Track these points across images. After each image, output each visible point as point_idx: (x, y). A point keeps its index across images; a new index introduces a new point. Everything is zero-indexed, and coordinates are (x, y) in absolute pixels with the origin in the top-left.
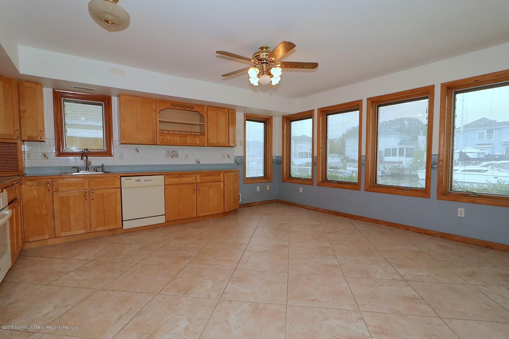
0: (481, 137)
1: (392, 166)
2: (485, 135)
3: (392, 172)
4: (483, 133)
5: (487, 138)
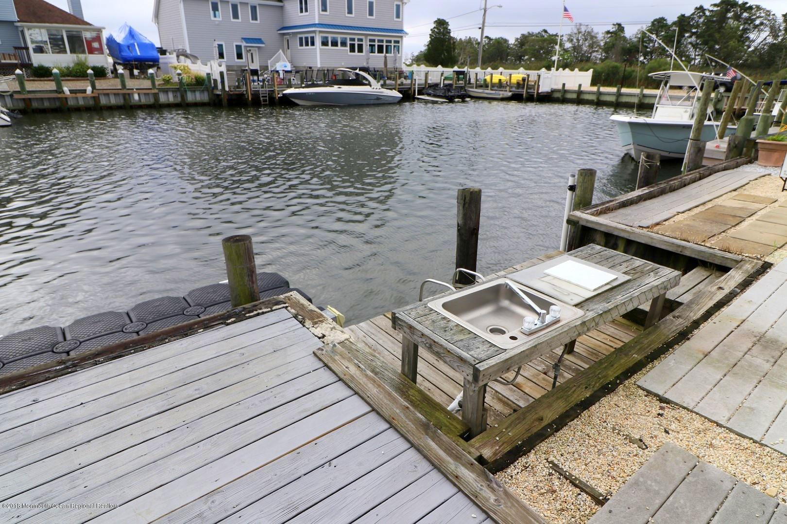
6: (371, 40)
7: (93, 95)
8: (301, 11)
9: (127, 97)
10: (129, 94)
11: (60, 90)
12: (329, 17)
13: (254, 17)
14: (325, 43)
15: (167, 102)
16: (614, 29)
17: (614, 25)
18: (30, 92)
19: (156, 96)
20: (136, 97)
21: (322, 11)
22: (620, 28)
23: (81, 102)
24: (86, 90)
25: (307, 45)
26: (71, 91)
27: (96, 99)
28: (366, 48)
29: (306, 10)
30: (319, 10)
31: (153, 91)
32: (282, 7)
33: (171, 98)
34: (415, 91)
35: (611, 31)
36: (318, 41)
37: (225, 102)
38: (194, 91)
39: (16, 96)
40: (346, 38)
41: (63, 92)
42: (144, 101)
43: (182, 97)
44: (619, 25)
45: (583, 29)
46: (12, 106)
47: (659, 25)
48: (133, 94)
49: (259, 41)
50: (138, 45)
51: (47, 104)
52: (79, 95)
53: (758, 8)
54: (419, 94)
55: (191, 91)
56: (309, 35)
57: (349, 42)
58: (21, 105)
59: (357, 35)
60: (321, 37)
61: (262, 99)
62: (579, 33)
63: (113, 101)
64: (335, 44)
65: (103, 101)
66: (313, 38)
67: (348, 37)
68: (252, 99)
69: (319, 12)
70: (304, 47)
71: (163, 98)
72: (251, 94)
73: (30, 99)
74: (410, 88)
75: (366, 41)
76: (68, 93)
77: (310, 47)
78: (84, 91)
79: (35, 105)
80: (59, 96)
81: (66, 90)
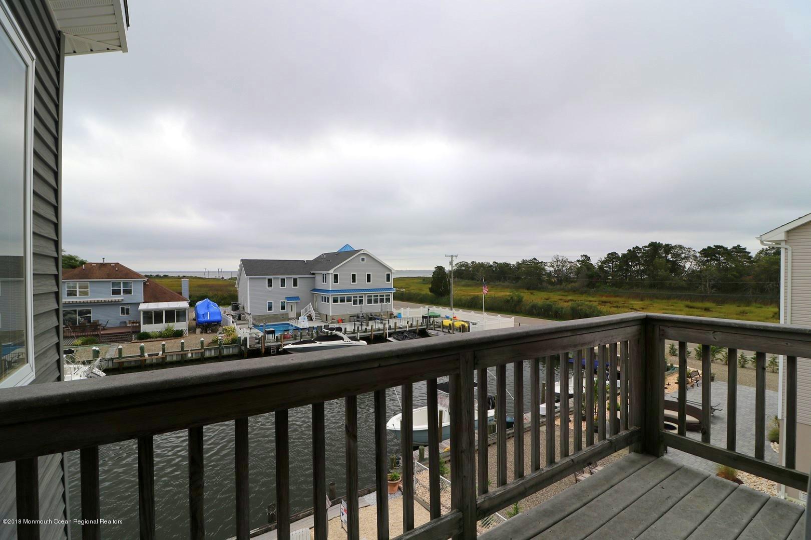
6: (368, 296)
7: (163, 356)
8: (323, 282)
9: (183, 356)
10: (186, 354)
11: (142, 355)
12: (338, 286)
13: (295, 285)
14: (335, 301)
15: (209, 356)
16: (583, 259)
17: (582, 256)
18: (124, 358)
19: (202, 354)
20: (190, 355)
21: (335, 282)
22: (587, 258)
23: (154, 361)
25: (325, 301)
26: (149, 355)
27: (164, 359)
28: (365, 300)
29: (326, 282)
30: (332, 281)
31: (201, 351)
32: (314, 278)
33: (213, 353)
34: (386, 335)
35: (581, 260)
36: (331, 300)
37: (246, 355)
38: (229, 348)
39: (116, 361)
40: (351, 297)
41: (144, 356)
42: (194, 356)
43: (220, 352)
44: (586, 256)
45: (560, 259)
46: (112, 366)
47: (612, 256)
48: (188, 354)
49: (297, 298)
50: (210, 313)
51: (133, 364)
52: (154, 357)
53: (681, 247)
54: (389, 337)
55: (227, 348)
56: (327, 296)
57: (352, 299)
58: (118, 366)
59: (358, 294)
60: (333, 298)
61: (271, 351)
62: (557, 261)
63: (175, 358)
64: (342, 301)
65: (169, 359)
66: (328, 298)
67: (352, 296)
68: (264, 352)
69: (332, 283)
70: (324, 302)
71: (207, 354)
72: (265, 348)
74: (383, 333)
75: (365, 298)
76: (147, 356)
77: (326, 303)
78: (157, 354)
79: (126, 365)
80: (141, 359)
81: (146, 354)
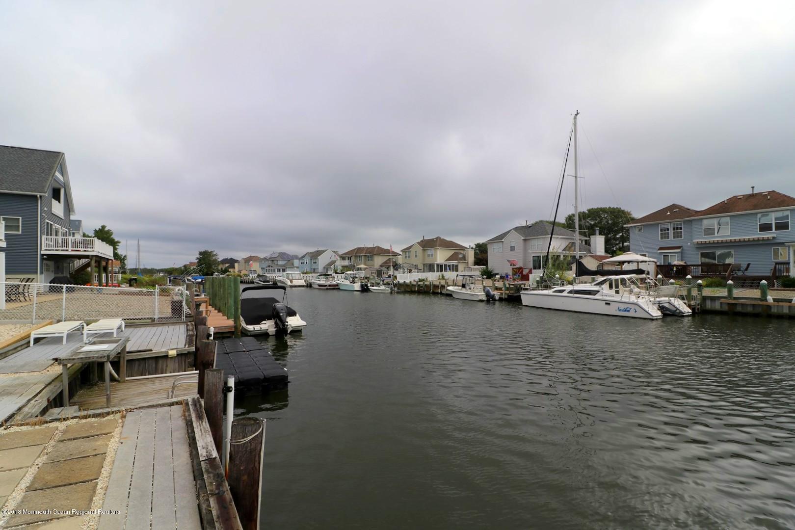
0: (665, 236)
1: (509, 284)
2: (671, 232)
3: (509, 294)
4: (668, 230)
5: (674, 237)
11: (764, 297)
18: (735, 298)
23: (786, 311)
24: (792, 300)
26: (774, 300)
39: (722, 300)
41: (766, 300)
46: (719, 307)
51: (750, 310)
52: (786, 304)
58: (726, 308)
73: (735, 304)
76: (772, 301)
79: (739, 309)
80: (761, 303)
81: (770, 298)
